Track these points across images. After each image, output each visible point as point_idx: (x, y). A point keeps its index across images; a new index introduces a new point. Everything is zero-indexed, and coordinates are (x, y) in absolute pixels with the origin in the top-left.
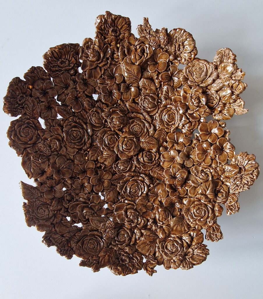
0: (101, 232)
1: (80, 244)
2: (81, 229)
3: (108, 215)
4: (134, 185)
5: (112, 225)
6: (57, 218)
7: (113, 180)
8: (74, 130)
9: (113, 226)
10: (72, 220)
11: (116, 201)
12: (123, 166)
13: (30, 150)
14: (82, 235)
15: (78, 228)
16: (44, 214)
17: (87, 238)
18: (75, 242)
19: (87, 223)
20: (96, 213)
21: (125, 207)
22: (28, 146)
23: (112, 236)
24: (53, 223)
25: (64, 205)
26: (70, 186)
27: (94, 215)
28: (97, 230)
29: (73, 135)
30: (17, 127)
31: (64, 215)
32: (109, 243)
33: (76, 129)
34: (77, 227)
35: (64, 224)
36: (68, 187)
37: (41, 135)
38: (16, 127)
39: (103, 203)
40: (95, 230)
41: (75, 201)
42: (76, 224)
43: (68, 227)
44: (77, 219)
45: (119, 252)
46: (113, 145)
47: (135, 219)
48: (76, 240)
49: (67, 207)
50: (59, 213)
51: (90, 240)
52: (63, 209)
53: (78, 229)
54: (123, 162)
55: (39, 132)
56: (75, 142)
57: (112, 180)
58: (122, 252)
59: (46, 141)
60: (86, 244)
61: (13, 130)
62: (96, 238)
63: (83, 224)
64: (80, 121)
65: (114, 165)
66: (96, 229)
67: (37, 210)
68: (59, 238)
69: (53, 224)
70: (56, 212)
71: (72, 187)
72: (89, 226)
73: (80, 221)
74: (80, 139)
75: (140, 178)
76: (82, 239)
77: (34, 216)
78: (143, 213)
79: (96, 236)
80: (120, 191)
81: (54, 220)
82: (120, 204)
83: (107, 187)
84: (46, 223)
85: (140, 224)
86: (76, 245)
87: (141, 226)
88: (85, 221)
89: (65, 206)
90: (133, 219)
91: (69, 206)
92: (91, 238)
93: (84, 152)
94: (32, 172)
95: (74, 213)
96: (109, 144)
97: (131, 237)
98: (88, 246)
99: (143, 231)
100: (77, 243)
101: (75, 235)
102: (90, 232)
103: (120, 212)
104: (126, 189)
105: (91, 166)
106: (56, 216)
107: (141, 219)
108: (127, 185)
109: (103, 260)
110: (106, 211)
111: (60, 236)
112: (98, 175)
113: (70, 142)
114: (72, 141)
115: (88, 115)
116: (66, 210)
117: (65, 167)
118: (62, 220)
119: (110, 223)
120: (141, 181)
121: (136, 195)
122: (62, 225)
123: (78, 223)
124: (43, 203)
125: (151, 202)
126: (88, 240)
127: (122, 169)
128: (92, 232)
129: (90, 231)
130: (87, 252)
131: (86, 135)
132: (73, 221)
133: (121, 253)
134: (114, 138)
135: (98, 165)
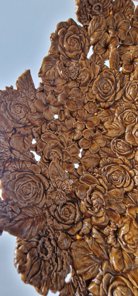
0: (50, 185)
1: (18, 175)
2: (34, 162)
3: (72, 176)
4: (120, 172)
5: (68, 189)
6: (25, 129)
7: (103, 151)
8: (108, 82)
9: (68, 191)
10: (36, 146)
11: (90, 170)
12: (123, 147)
13: (62, 58)
14: (30, 169)
15: (33, 159)
16: (17, 114)
17: (30, 176)
18: (15, 167)
19: (45, 163)
20: (63, 162)
21: (96, 184)
22: (64, 54)
23: (57, 201)
24: (17, 129)
25: (43, 126)
26: (63, 119)
27: (59, 162)
28: (48, 180)
29: (104, 85)
30: (71, 29)
31: (34, 134)
32: (47, 205)
33: (110, 82)
34: (33, 156)
35: (25, 140)
36: (61, 118)
37: (81, 57)
38: (70, 27)
39: (76, 160)
40: (46, 177)
41: (55, 133)
42: (34, 153)
43: (25, 147)
44: (41, 150)
45: (49, 230)
46: (128, 123)
47: (97, 207)
48: (18, 167)
49: (43, 132)
50: (31, 127)
51: (33, 181)
52: (38, 128)
53: (31, 159)
54: (125, 144)
55: (82, 53)
56: (100, 91)
57: (101, 149)
58: (52, 232)
59: (80, 67)
60: (23, 181)
61: (65, 27)
62: (40, 186)
63: (42, 159)
64: (118, 80)
65: (115, 139)
66: (48, 177)
67: (16, 104)
68: (6, 147)
69: (16, 131)
70: (30, 124)
71: (64, 121)
72: (45, 166)
73: (42, 154)
74: (105, 95)
75: (131, 172)
76: (26, 172)
77: (7, 104)
78: (109, 208)
79: (41, 184)
80: (101, 165)
81: (20, 128)
82: (92, 176)
83: (93, 151)
84: (9, 121)
85: (97, 218)
86: (13, 171)
87: (98, 222)
88: (46, 159)
89: (43, 128)
90: (95, 205)
91: (45, 132)
92: (36, 181)
93: (99, 107)
94: (46, 74)
95: (44, 142)
96: (125, 118)
97: (75, 223)
98: (23, 186)
99: (94, 231)
100: (17, 170)
101: (23, 161)
102: (40, 175)
103: (86, 184)
104: (109, 169)
105: (95, 122)
106: (26, 128)
107: (103, 213)
108: (112, 166)
109: (21, 222)
110: (73, 170)
111: (9, 147)
112: (95, 134)
113: (96, 87)
114: (99, 89)
115: (129, 83)
116: (40, 132)
117: (75, 100)
118: (27, 137)
119: (68, 184)
120: (130, 175)
121: (114, 183)
122: (22, 140)
123: (39, 154)
124: (27, 106)
125: (126, 206)
126: (30, 180)
127: (119, 149)
128: (42, 176)
129: (41, 173)
130: (15, 190)
131: (113, 96)
132: (36, 148)
133: (49, 233)
134: (134, 118)
135: (101, 127)
